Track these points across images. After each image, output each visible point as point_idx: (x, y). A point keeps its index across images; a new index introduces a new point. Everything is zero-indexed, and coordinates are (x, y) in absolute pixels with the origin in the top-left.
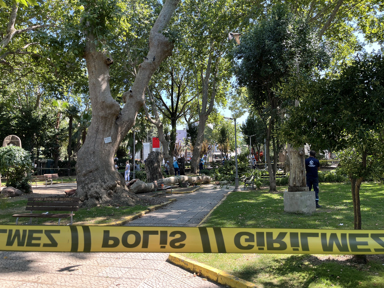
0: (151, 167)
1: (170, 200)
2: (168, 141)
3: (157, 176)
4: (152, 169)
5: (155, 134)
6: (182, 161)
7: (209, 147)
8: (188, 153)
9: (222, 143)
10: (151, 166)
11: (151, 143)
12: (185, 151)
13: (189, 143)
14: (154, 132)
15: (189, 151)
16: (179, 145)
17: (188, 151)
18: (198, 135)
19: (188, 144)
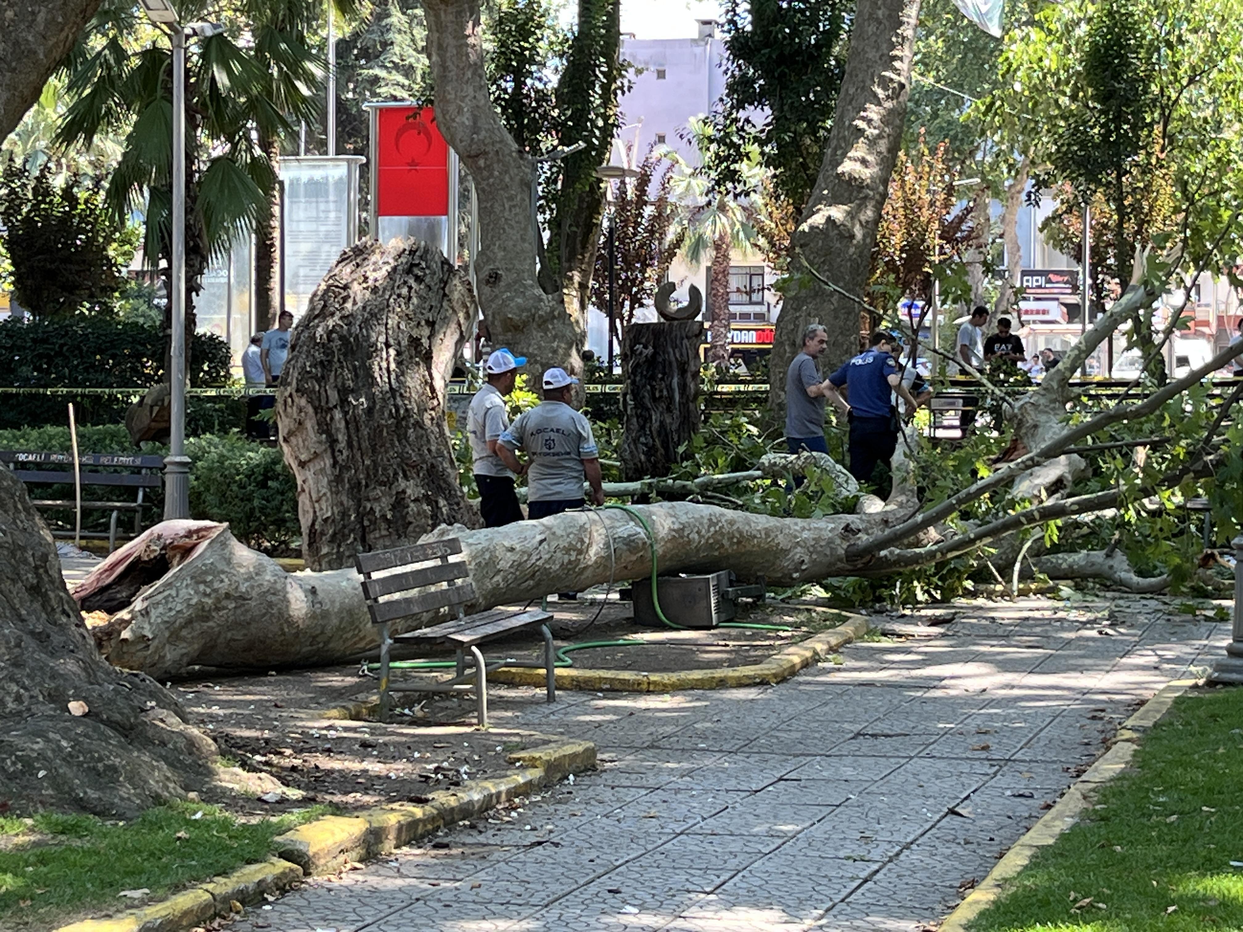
0: (343, 402)
1: (532, 763)
2: (535, 150)
3: (399, 503)
4: (352, 423)
5: (408, 71)
6: (673, 355)
7: (961, 219)
8: (734, 282)
9: (1093, 178)
10: (344, 392)
11: (365, 168)
12: (707, 258)
13: (743, 167)
14: (394, 54)
15: (756, 259)
16: (653, 191)
17: (736, 258)
18: (848, 88)
19: (732, 176)
